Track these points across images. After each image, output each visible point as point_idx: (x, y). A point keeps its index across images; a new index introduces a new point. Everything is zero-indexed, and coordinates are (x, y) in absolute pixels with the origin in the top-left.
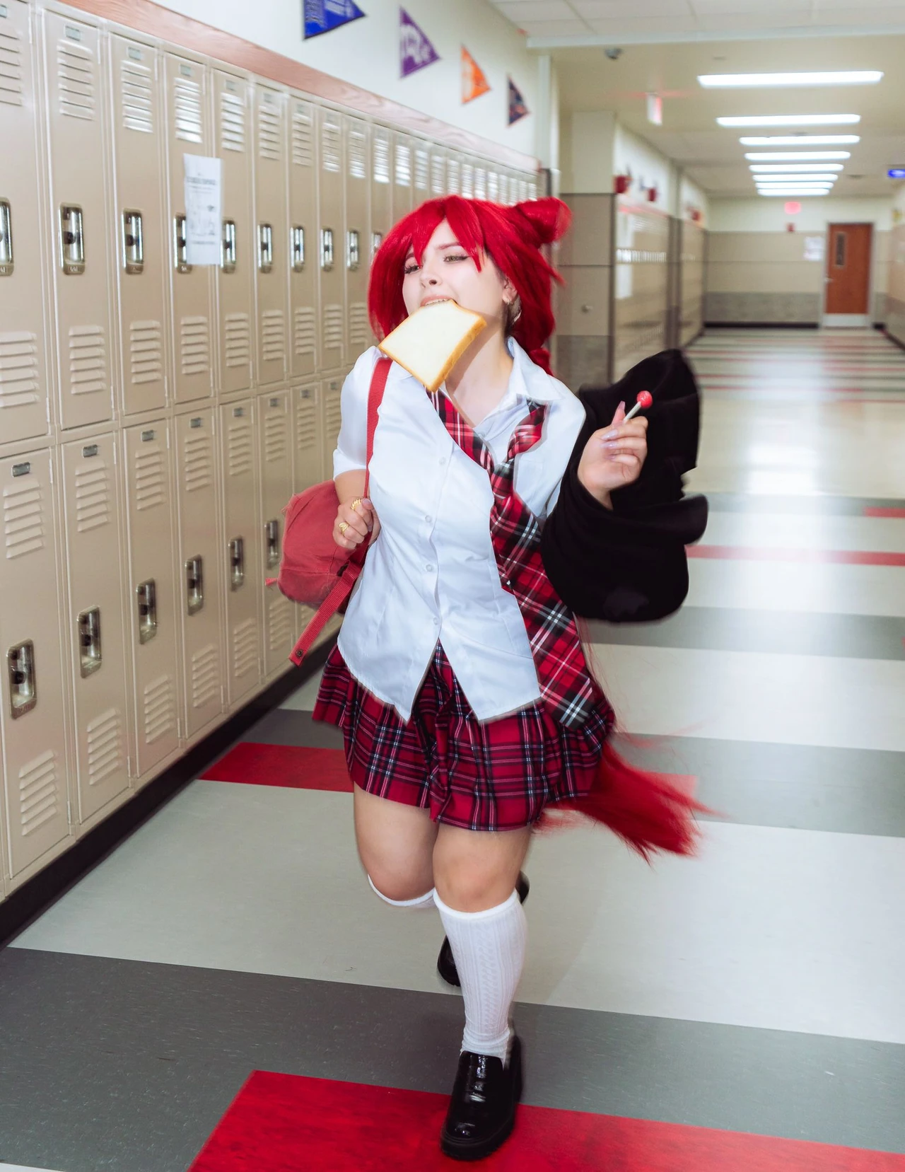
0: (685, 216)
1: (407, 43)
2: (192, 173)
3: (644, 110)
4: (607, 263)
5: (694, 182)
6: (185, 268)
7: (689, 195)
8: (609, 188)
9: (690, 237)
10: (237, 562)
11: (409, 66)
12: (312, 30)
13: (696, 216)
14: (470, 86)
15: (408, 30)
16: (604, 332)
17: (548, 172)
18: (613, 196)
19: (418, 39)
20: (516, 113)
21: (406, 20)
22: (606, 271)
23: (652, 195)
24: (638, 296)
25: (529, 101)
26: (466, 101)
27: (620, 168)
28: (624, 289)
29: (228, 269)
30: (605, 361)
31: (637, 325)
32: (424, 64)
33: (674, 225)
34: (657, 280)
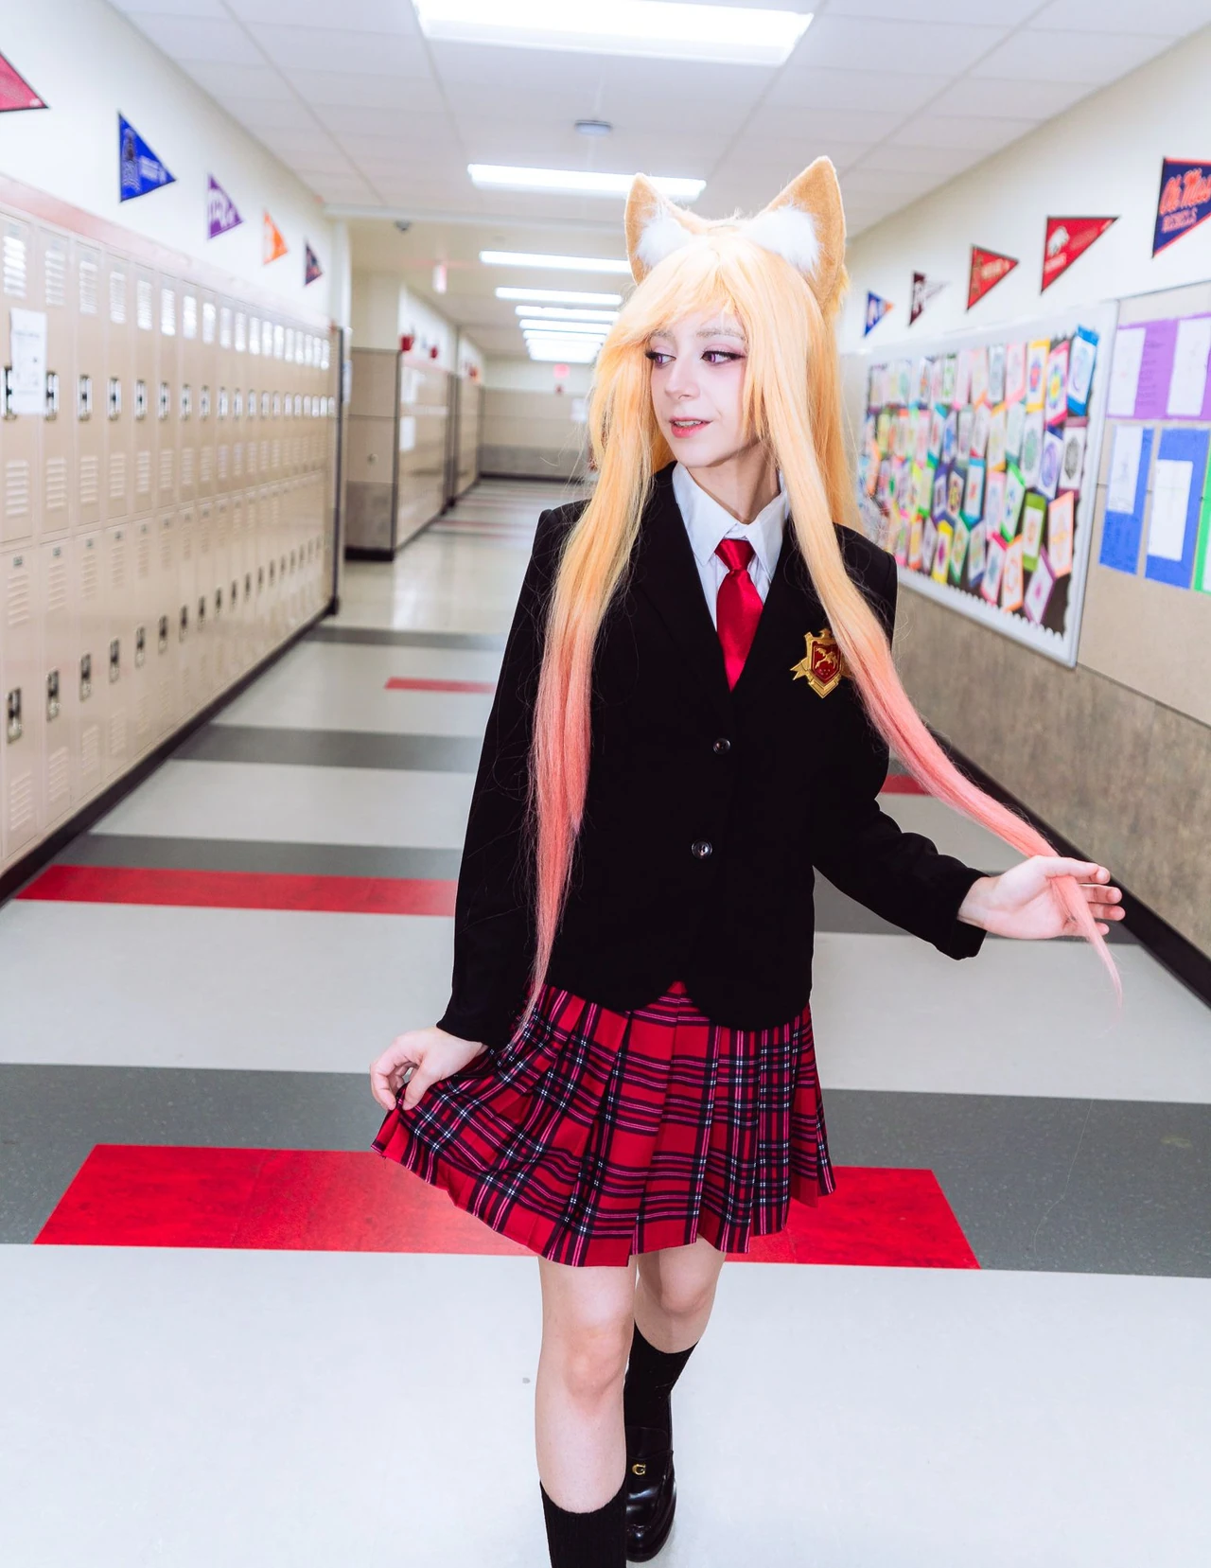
0: (463, 373)
1: (215, 206)
2: (17, 325)
3: (430, 278)
4: (393, 415)
5: (473, 342)
6: (10, 416)
7: (468, 353)
8: (397, 346)
9: (468, 394)
10: (53, 693)
11: (216, 229)
12: (128, 193)
13: (473, 374)
14: (270, 248)
15: (215, 195)
16: (390, 481)
17: (341, 333)
18: (399, 355)
19: (225, 205)
20: (311, 276)
21: (214, 185)
22: (391, 426)
23: (434, 353)
24: (421, 447)
25: (324, 263)
26: (266, 262)
27: (404, 329)
28: (407, 441)
29: (51, 418)
30: (389, 507)
31: (420, 473)
32: (229, 227)
33: (454, 382)
34: (437, 433)
